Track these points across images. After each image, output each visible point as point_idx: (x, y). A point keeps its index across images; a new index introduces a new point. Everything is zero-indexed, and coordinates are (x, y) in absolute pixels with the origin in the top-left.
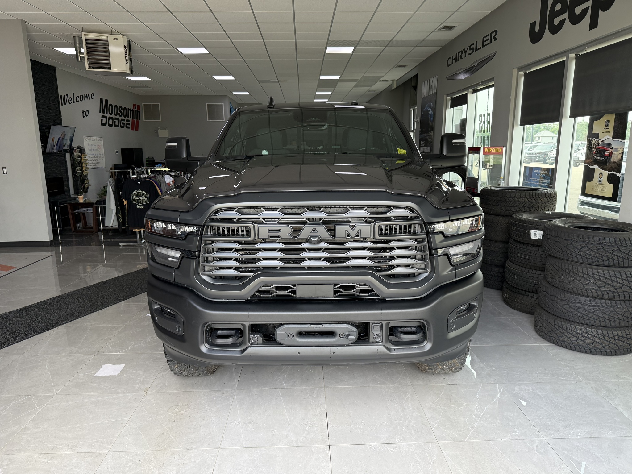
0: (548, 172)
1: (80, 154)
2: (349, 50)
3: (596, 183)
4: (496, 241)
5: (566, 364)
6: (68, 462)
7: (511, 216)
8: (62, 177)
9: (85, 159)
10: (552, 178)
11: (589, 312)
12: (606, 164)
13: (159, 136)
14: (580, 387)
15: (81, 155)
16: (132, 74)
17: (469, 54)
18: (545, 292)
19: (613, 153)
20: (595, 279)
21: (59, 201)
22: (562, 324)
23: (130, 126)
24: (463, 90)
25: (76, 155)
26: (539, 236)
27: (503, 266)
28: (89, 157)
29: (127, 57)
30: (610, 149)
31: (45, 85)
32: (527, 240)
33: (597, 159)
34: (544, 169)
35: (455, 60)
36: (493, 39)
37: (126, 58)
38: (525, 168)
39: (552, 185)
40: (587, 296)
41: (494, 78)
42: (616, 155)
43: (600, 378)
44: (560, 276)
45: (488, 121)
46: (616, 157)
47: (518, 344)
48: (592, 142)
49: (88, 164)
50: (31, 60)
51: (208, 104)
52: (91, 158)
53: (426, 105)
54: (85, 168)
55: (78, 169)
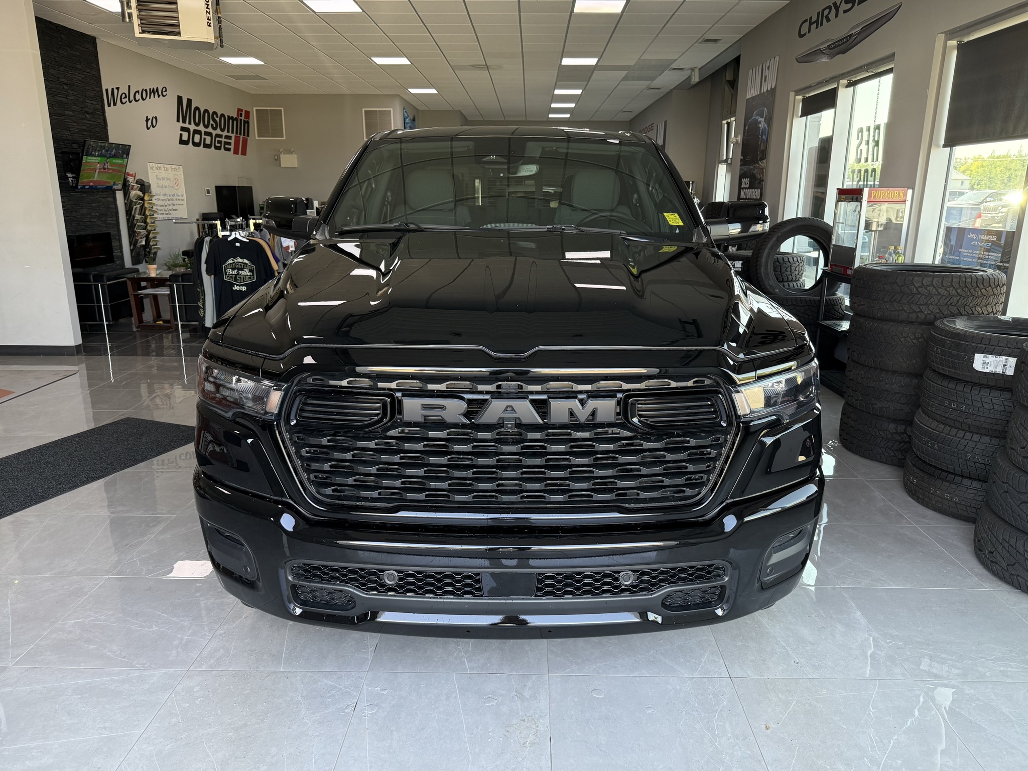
0: (999, 239)
1: (140, 194)
2: (615, 7)
7: (931, 324)
8: (110, 233)
9: (152, 203)
13: (282, 166)
15: (144, 196)
16: (222, 46)
17: (845, 12)
18: (1007, 483)
21: (106, 274)
23: (232, 147)
24: (828, 82)
25: (135, 194)
26: (994, 366)
27: (909, 422)
28: (159, 200)
29: (209, 13)
31: (76, 68)
32: (966, 373)
34: (989, 233)
35: (814, 26)
37: (208, 15)
38: (949, 230)
39: (1005, 265)
41: (894, 54)
45: (877, 139)
49: (156, 212)
50: (37, 18)
51: (365, 109)
52: (163, 200)
53: (755, 112)
54: (150, 218)
55: (138, 220)
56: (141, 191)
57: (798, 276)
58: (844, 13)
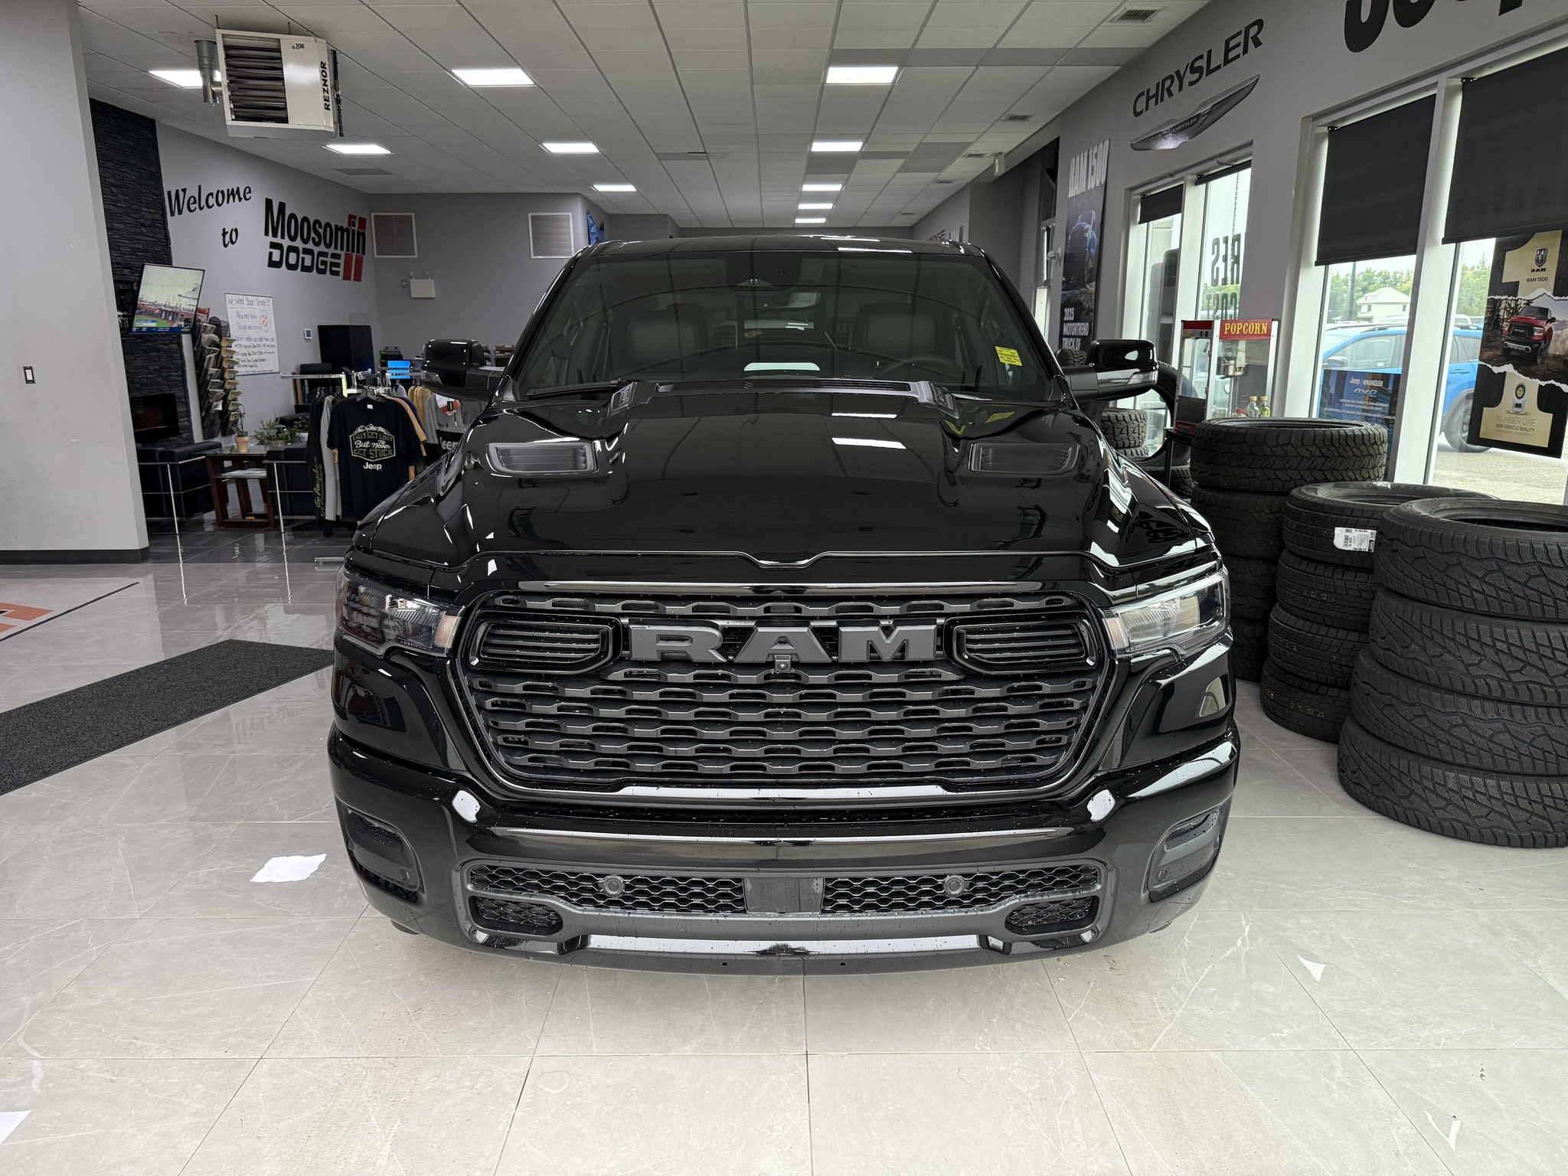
0: (1386, 384)
1: (215, 338)
2: (884, 75)
3: (1508, 409)
4: (1248, 558)
5: (1415, 866)
6: (162, 1081)
7: (1286, 493)
8: (173, 393)
9: (231, 351)
10: (1395, 399)
11: (1477, 734)
12: (1534, 362)
13: (413, 295)
14: (1450, 923)
15: (220, 341)
16: (341, 135)
17: (1191, 84)
18: (1369, 684)
19: (1554, 332)
20: (1498, 651)
22: (1409, 766)
23: (341, 270)
24: (1173, 177)
25: (210, 339)
26: (1357, 542)
27: (1265, 621)
28: (241, 346)
29: (327, 92)
30: (1547, 322)
31: (129, 163)
32: (1326, 553)
33: (1513, 349)
34: (1375, 376)
35: (1153, 101)
36: (1250, 41)
37: (326, 94)
38: (1327, 373)
39: (1394, 418)
40: (1474, 696)
41: (1251, 143)
42: (1560, 339)
43: (1504, 901)
44: (1407, 645)
45: (1236, 254)
46: (1561, 344)
47: (1295, 813)
48: (1499, 306)
49: (238, 363)
50: (92, 101)
51: (532, 214)
52: (246, 347)
53: (1080, 217)
54: (230, 372)
55: (212, 375)
56: (216, 334)
57: (1137, 440)
58: (1189, 85)
